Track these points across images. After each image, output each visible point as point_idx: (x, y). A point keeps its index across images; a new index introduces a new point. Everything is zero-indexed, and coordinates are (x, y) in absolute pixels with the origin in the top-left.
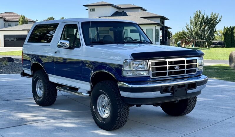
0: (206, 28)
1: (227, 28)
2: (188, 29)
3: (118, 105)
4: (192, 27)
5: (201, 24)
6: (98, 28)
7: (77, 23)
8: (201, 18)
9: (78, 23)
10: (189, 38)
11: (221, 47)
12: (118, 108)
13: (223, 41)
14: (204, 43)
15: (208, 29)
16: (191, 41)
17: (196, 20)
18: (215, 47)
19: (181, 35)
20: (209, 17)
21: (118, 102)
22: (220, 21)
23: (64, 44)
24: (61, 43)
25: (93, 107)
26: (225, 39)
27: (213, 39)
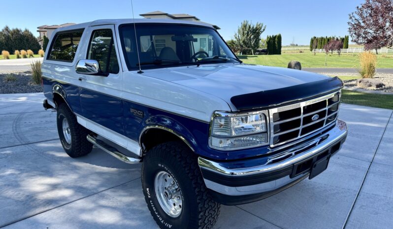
0: (252, 37)
1: (270, 36)
2: (236, 38)
3: (199, 203)
4: (240, 36)
5: (248, 33)
6: (153, 36)
7: (111, 27)
8: (247, 27)
9: (113, 25)
10: (237, 46)
11: (264, 54)
12: (200, 210)
13: (266, 48)
14: (250, 50)
15: (253, 38)
16: (239, 49)
17: (243, 29)
18: (259, 54)
19: (230, 43)
20: (255, 27)
21: (199, 197)
22: (264, 30)
23: (91, 66)
24: (87, 65)
25: (148, 189)
26: (268, 47)
27: (258, 47)
